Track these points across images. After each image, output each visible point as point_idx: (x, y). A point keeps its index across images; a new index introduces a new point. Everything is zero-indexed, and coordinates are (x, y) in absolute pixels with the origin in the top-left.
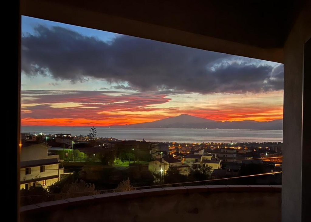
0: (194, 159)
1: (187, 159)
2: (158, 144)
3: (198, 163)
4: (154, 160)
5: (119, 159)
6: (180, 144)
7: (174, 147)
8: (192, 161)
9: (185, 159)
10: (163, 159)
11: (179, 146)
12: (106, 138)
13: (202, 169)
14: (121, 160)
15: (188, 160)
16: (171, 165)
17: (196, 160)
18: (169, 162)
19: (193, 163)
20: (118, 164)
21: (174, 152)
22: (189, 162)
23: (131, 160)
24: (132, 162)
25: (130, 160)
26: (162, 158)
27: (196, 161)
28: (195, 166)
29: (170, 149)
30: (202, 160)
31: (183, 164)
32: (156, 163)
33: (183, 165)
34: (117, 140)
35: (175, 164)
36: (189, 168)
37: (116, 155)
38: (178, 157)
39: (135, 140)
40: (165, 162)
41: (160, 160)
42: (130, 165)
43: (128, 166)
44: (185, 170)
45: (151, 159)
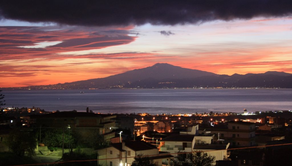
0: (180, 143)
1: (167, 143)
2: (115, 117)
3: (187, 150)
4: (108, 147)
5: (43, 145)
6: (156, 116)
7: (144, 122)
8: (176, 146)
9: (164, 144)
10: (123, 144)
11: (153, 120)
12: (23, 108)
13: (196, 161)
14: (48, 147)
15: (169, 144)
16: (138, 156)
17: (183, 143)
18: (135, 149)
19: (179, 149)
20: (42, 154)
21: (144, 131)
22: (172, 149)
23: (66, 148)
24: (67, 151)
25: (63, 147)
26: (123, 141)
27: (185, 146)
28: (182, 156)
29: (136, 125)
30: (195, 144)
31: (160, 152)
32: (111, 153)
33: (161, 155)
34: (43, 111)
35: (145, 153)
36: (171, 160)
37: (39, 140)
38: (152, 140)
39: (74, 111)
40: (128, 149)
41: (119, 146)
42: (65, 155)
43: (61, 157)
44: (163, 163)
45: (103, 144)
